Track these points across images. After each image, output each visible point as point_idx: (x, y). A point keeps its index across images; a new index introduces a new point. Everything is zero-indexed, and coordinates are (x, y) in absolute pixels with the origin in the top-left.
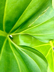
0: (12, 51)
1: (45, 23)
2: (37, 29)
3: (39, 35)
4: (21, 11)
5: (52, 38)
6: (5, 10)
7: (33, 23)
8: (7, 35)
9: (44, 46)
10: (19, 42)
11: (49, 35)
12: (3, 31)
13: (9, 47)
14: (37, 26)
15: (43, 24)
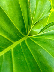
0: (40, 39)
1: (36, 7)
2: (37, 15)
3: (42, 16)
4: (22, 19)
5: (49, 9)
6: (16, 27)
7: (31, 15)
8: (28, 37)
9: (50, 17)
10: (36, 32)
11: (46, 10)
12: (24, 36)
13: (36, 39)
14: (35, 13)
15: (36, 9)
